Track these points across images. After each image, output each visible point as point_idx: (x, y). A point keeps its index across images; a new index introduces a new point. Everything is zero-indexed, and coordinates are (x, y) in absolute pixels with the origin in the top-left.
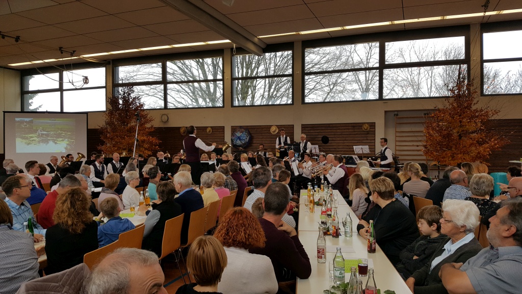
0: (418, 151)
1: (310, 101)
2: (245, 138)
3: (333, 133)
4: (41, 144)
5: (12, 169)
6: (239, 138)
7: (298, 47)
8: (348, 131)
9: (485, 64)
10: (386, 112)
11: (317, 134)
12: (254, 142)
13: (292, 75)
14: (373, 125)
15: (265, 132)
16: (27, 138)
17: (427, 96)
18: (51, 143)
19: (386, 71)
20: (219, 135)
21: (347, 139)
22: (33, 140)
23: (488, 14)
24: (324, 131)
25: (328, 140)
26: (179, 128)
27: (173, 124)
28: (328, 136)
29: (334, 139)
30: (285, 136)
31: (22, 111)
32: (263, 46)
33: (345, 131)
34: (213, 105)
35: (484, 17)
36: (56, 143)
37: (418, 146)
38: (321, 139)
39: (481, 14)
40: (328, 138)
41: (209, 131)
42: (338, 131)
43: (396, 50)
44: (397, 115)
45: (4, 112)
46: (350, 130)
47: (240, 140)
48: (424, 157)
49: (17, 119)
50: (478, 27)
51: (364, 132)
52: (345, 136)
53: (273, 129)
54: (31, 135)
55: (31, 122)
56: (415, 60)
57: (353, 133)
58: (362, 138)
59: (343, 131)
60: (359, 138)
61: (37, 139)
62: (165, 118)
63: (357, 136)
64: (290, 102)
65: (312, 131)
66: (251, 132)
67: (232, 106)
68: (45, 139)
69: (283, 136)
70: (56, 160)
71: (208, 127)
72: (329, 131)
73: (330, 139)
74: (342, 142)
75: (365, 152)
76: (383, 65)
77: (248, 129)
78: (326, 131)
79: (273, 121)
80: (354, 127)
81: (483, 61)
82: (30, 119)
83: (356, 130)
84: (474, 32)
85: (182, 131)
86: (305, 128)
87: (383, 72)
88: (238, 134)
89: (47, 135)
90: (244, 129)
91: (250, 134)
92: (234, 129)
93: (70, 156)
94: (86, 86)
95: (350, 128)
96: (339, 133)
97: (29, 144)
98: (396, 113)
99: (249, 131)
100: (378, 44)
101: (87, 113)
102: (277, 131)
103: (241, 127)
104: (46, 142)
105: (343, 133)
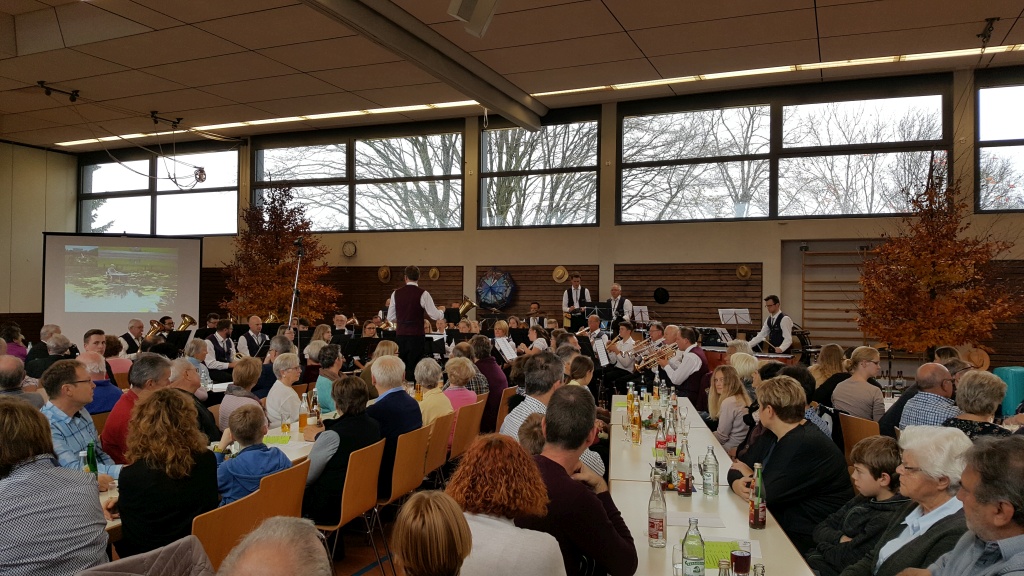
0: (848, 320)
1: (634, 219)
2: (504, 290)
3: (677, 283)
4: (113, 296)
5: (58, 346)
6: (491, 290)
7: (609, 114)
8: (707, 278)
9: (984, 151)
10: (783, 242)
11: (645, 283)
12: (521, 298)
13: (597, 168)
14: (757, 268)
15: (542, 278)
16: (85, 285)
17: (866, 212)
18: (131, 294)
19: (783, 163)
20: (453, 283)
21: (706, 294)
22: (96, 289)
23: (989, 50)
24: (659, 278)
25: (668, 297)
26: (376, 269)
27: (366, 260)
28: (667, 289)
29: (679, 294)
30: (580, 288)
31: (78, 233)
32: (542, 113)
33: (702, 278)
34: (441, 224)
35: (981, 56)
36: (140, 295)
37: (847, 311)
38: (652, 294)
39: (977, 51)
40: (666, 292)
41: (435, 276)
42: (688, 278)
43: (805, 121)
44: (806, 249)
45: (45, 234)
46: (712, 278)
47: (494, 293)
48: (860, 334)
49: (69, 248)
50: (970, 78)
51: (741, 282)
52: (700, 289)
53: (558, 273)
54: (93, 279)
55: (94, 253)
56: (839, 140)
57: (718, 283)
58: (736, 294)
59: (698, 278)
60: (729, 294)
61: (105, 287)
62: (350, 249)
63: (725, 289)
64: (591, 219)
65: (635, 278)
66: (515, 278)
67: (480, 227)
68: (119, 286)
69: (576, 288)
70: (141, 327)
71: (431, 267)
72: (669, 278)
73: (670, 294)
74: (696, 300)
75: (741, 322)
76: (778, 151)
77: (510, 273)
78: (664, 278)
79: (559, 258)
80: (719, 270)
81: (978, 145)
82: (93, 248)
83: (723, 277)
84: (960, 86)
85: (382, 274)
86: (621, 271)
87: (777, 164)
88: (490, 282)
89: (124, 279)
90: (502, 272)
91: (512, 281)
92: (482, 273)
93: (167, 321)
94: (200, 186)
95: (711, 272)
96: (689, 283)
97: (89, 295)
98: (805, 246)
99: (510, 276)
100: (767, 109)
101: (200, 238)
102: (566, 277)
103: (495, 268)
104: (122, 291)
105: (698, 283)
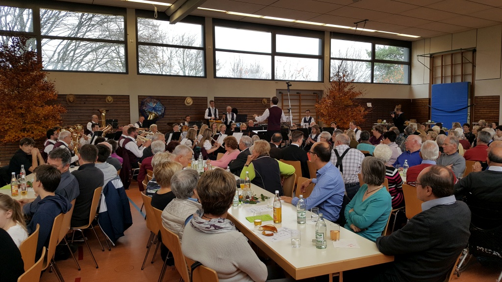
2: (161, 109)
3: (240, 106)
8: (252, 104)
10: (277, 90)
15: (179, 103)
19: (276, 57)
20: (122, 105)
21: (251, 111)
24: (233, 104)
25: (237, 112)
28: (237, 108)
29: (242, 111)
33: (250, 104)
41: (111, 101)
42: (245, 104)
46: (254, 104)
51: (263, 106)
52: (249, 108)
53: (189, 101)
57: (255, 106)
59: (248, 104)
60: (259, 110)
63: (258, 108)
64: (203, 75)
65: (223, 104)
71: (106, 96)
74: (248, 113)
76: (274, 53)
78: (236, 104)
80: (256, 101)
81: (330, 58)
83: (257, 104)
86: (217, 99)
87: (274, 58)
92: (142, 99)
95: (253, 101)
96: (245, 106)
100: (270, 34)
102: (192, 103)
105: (248, 106)
